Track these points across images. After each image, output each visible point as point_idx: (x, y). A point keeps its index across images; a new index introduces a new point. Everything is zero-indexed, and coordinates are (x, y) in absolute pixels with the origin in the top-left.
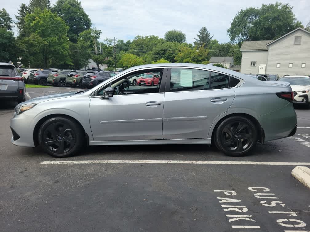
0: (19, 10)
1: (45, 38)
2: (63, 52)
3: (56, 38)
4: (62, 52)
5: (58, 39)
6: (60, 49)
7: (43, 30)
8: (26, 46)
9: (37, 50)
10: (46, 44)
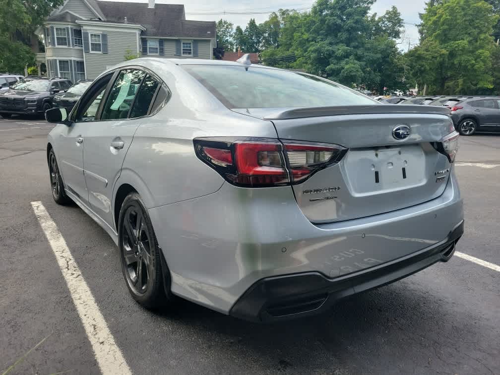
0: (426, 4)
1: (446, 44)
2: (475, 65)
3: (465, 42)
4: (473, 65)
5: (470, 42)
6: (469, 61)
7: (444, 31)
8: (410, 60)
9: (426, 66)
10: (443, 54)
